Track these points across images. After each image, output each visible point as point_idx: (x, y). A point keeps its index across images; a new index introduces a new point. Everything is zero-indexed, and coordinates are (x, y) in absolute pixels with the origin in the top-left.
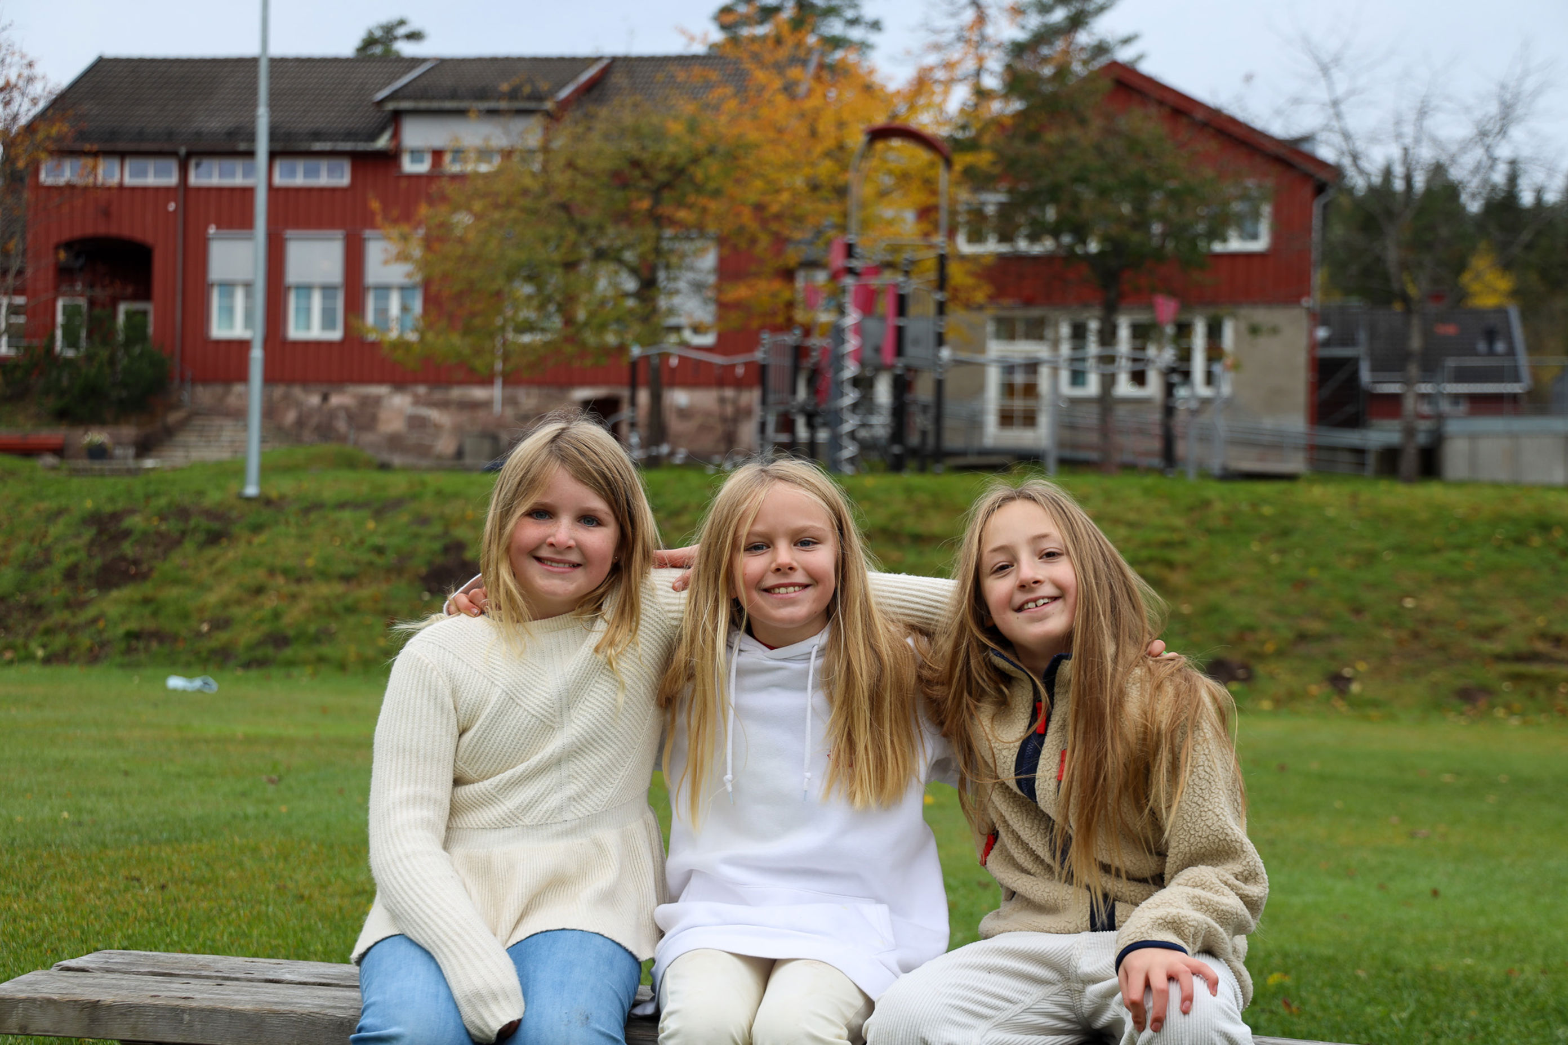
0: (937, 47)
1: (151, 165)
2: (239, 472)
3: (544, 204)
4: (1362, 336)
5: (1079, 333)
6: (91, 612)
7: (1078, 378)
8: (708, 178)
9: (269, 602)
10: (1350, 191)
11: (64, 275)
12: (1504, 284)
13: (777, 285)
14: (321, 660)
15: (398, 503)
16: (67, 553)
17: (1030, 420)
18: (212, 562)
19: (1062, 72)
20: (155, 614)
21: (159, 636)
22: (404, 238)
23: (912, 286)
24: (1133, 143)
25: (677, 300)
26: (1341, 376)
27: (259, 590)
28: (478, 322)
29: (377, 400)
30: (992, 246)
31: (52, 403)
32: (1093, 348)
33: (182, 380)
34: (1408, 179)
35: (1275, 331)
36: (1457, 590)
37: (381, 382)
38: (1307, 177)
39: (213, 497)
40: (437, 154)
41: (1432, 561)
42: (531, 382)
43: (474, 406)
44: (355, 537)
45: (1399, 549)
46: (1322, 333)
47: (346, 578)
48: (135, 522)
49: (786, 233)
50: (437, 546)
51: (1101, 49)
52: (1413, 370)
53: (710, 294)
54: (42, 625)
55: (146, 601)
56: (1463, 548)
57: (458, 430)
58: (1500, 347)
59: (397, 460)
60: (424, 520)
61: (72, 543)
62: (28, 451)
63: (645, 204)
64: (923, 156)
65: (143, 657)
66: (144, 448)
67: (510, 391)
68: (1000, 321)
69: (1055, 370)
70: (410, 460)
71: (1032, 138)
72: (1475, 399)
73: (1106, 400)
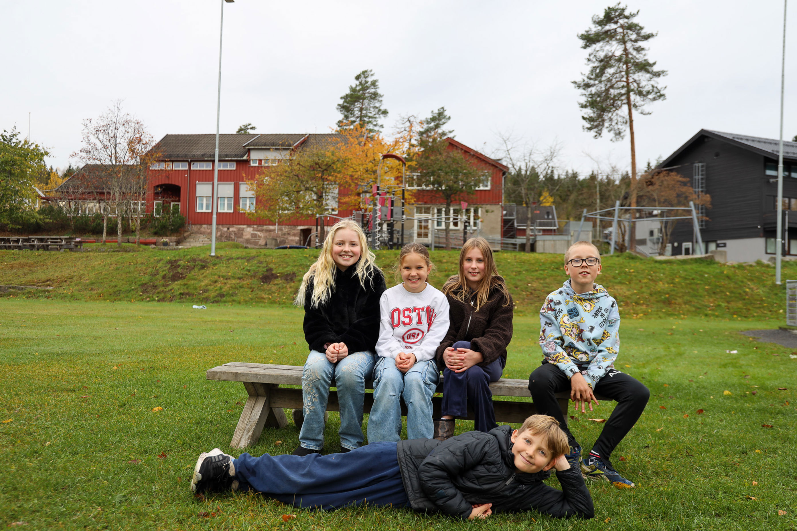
0: (399, 133)
1: (181, 164)
2: (210, 249)
3: (291, 175)
4: (515, 213)
5: (439, 211)
6: (170, 287)
7: (439, 224)
8: (337, 168)
9: (219, 285)
10: (510, 174)
11: (156, 195)
12: (551, 200)
13: (357, 197)
14: (234, 301)
15: (254, 258)
16: (163, 271)
17: (426, 235)
18: (203, 274)
19: (434, 140)
20: (187, 288)
21: (188, 294)
22: (252, 184)
23: (395, 198)
24: (454, 160)
25: (328, 202)
26: (510, 224)
27: (216, 282)
28: (272, 207)
29: (243, 229)
30: (415, 188)
31: (153, 230)
32: (443, 215)
33: (189, 224)
34: (526, 171)
35: (492, 211)
36: (542, 282)
37: (244, 225)
38: (501, 170)
39: (202, 256)
40: (260, 161)
41: (535, 273)
42: (286, 225)
43: (270, 231)
44: (242, 267)
45: (527, 270)
46: (505, 212)
47: (239, 278)
48: (181, 263)
49: (360, 183)
50: (265, 269)
51: (444, 134)
52: (529, 223)
53: (337, 200)
54: (157, 291)
55: (185, 284)
56: (543, 270)
57: (266, 237)
58: (550, 217)
59: (249, 246)
60: (261, 263)
61: (164, 269)
62: (146, 244)
63: (320, 175)
64: (397, 162)
65: (184, 300)
66: (178, 243)
67: (280, 227)
68: (417, 208)
69: (433, 221)
70: (253, 246)
71: (427, 158)
72: (544, 230)
73: (447, 230)
